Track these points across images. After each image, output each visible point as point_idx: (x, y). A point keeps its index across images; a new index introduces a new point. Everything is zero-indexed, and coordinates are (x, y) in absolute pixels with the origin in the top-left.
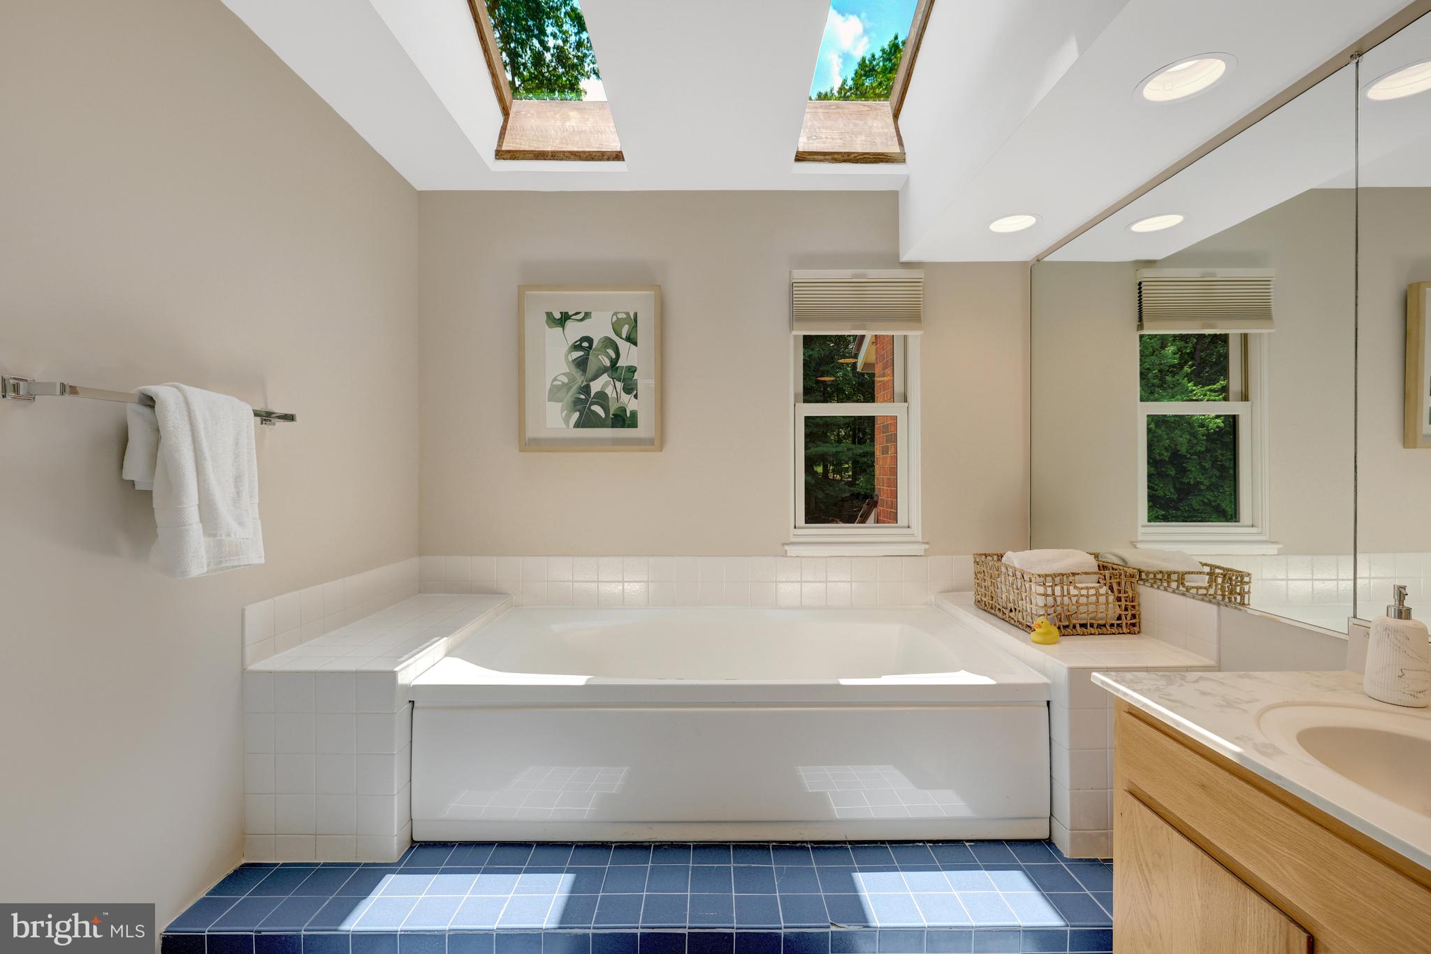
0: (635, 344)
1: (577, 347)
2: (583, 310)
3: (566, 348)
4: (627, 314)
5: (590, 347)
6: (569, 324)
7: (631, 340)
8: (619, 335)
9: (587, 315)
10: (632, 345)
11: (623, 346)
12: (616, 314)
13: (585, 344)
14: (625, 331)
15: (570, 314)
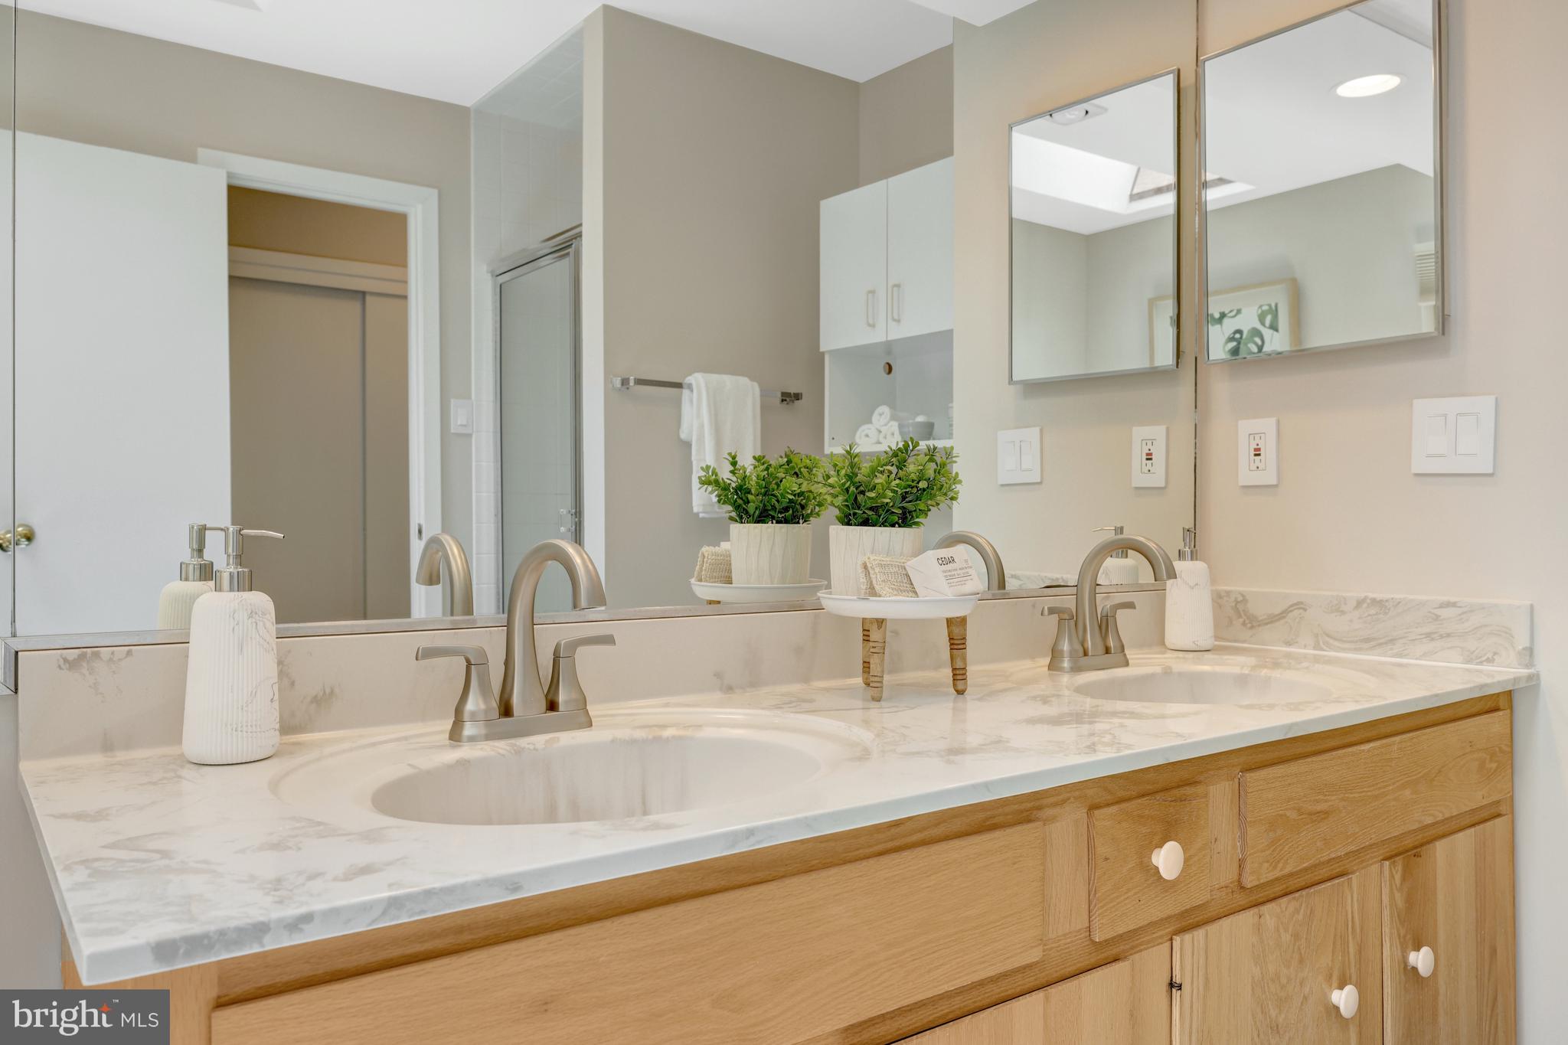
0: (1277, 330)
1: (1231, 339)
2: (1236, 308)
3: (1224, 340)
4: (1270, 305)
5: (1241, 338)
6: (1226, 321)
7: (1274, 327)
8: (1263, 324)
9: (1239, 311)
10: (1275, 333)
11: (1267, 333)
12: (1261, 307)
13: (1238, 336)
14: (1268, 321)
15: (1226, 312)
